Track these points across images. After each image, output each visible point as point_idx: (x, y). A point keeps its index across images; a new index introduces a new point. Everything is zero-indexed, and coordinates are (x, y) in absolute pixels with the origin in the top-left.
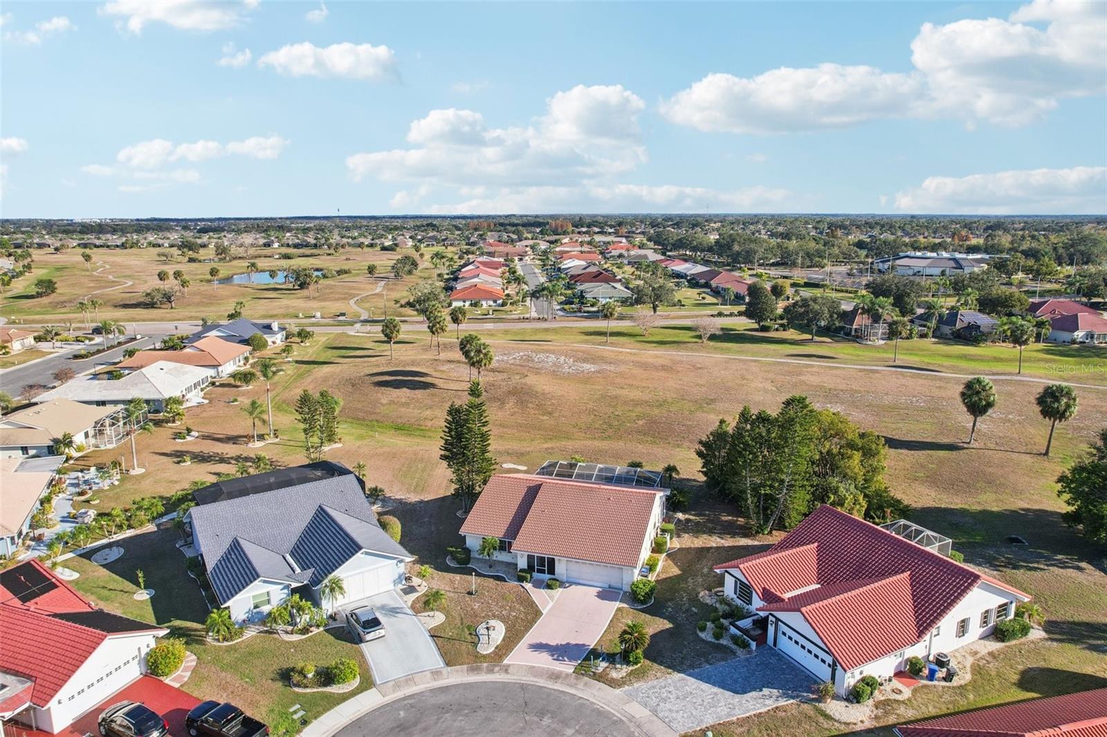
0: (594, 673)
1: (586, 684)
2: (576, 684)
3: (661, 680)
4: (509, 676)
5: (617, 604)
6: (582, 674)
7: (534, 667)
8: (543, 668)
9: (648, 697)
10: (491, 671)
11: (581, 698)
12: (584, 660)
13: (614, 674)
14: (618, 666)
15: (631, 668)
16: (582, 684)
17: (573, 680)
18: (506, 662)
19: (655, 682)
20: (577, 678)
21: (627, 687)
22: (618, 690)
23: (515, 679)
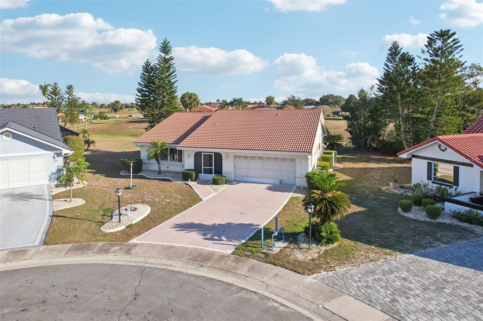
0: (266, 255)
1: (252, 268)
2: (235, 269)
3: (379, 263)
4: (128, 258)
5: (291, 194)
6: (246, 255)
7: (173, 247)
8: (187, 249)
10: (104, 251)
11: (242, 289)
12: (250, 239)
13: (299, 256)
14: (304, 245)
15: (324, 248)
16: (246, 269)
17: (230, 263)
18: (134, 241)
19: (371, 265)
20: (237, 261)
21: (324, 273)
22: (310, 277)
23: (136, 262)
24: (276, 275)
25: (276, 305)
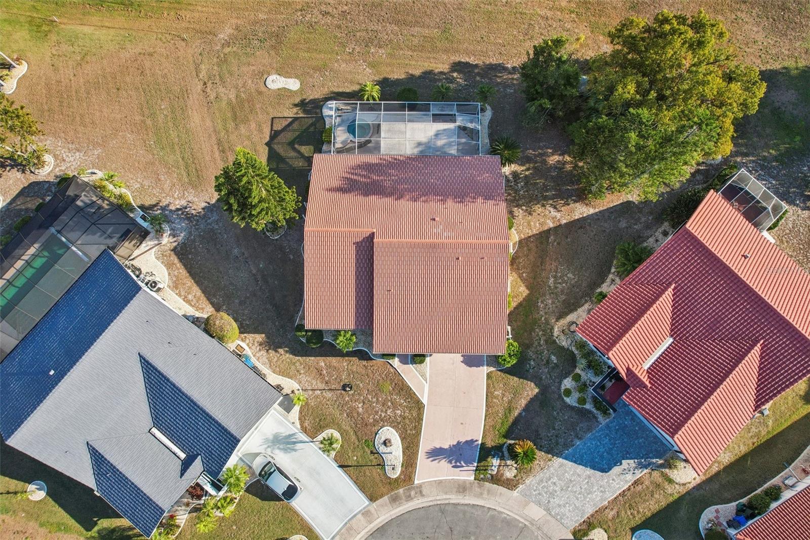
0: (492, 476)
2: (481, 493)
5: (485, 370)
9: (539, 494)
10: (409, 498)
11: (489, 508)
13: (508, 474)
14: (509, 463)
17: (478, 490)
18: (416, 482)
20: (480, 486)
21: (521, 486)
22: (515, 492)
23: (431, 501)
24: (501, 494)
25: (506, 516)
